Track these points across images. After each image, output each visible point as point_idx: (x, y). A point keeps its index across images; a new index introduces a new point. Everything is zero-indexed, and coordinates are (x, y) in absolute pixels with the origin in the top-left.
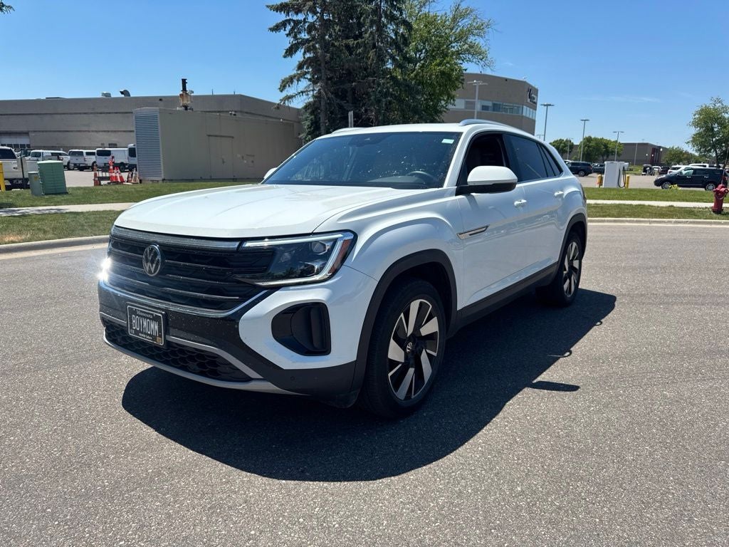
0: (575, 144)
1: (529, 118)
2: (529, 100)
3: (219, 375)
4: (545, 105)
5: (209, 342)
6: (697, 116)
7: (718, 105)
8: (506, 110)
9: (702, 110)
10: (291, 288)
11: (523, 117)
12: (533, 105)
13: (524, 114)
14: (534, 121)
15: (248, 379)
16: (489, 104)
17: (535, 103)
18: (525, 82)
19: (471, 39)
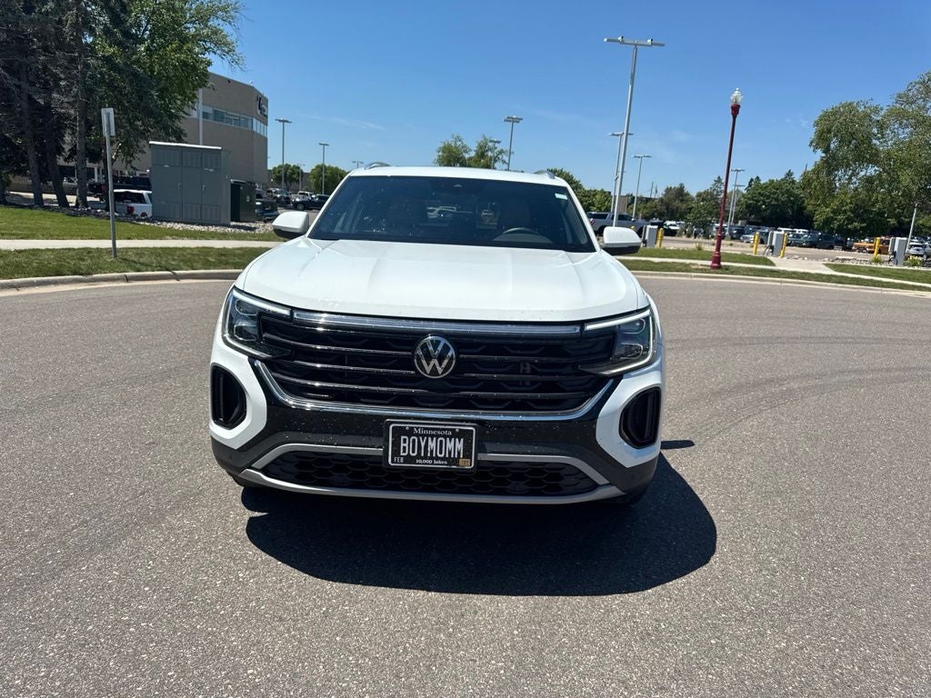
0: (305, 171)
1: (260, 135)
2: (259, 112)
3: (561, 489)
4: (280, 121)
5: (558, 451)
6: (440, 153)
7: (459, 143)
8: (230, 121)
9: (445, 147)
10: (633, 374)
11: (253, 132)
12: (264, 119)
13: (255, 129)
14: (266, 139)
15: (595, 486)
16: (210, 110)
17: (266, 116)
18: (253, 88)
19: (213, 23)
